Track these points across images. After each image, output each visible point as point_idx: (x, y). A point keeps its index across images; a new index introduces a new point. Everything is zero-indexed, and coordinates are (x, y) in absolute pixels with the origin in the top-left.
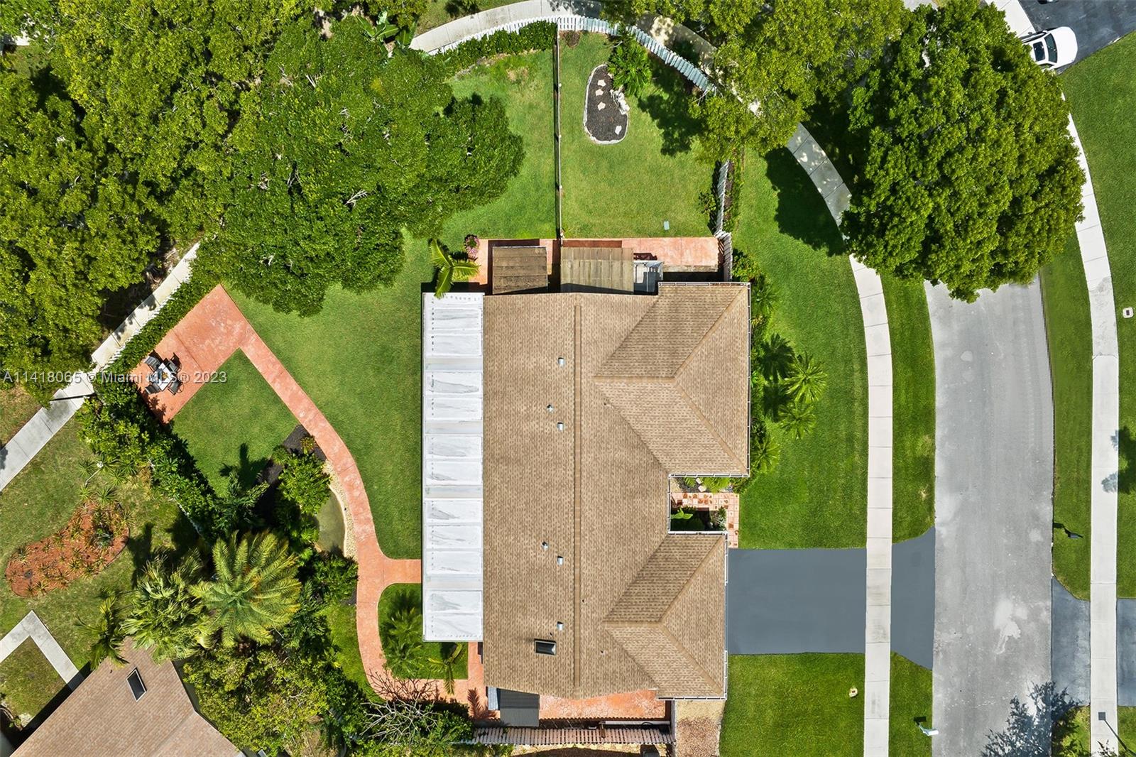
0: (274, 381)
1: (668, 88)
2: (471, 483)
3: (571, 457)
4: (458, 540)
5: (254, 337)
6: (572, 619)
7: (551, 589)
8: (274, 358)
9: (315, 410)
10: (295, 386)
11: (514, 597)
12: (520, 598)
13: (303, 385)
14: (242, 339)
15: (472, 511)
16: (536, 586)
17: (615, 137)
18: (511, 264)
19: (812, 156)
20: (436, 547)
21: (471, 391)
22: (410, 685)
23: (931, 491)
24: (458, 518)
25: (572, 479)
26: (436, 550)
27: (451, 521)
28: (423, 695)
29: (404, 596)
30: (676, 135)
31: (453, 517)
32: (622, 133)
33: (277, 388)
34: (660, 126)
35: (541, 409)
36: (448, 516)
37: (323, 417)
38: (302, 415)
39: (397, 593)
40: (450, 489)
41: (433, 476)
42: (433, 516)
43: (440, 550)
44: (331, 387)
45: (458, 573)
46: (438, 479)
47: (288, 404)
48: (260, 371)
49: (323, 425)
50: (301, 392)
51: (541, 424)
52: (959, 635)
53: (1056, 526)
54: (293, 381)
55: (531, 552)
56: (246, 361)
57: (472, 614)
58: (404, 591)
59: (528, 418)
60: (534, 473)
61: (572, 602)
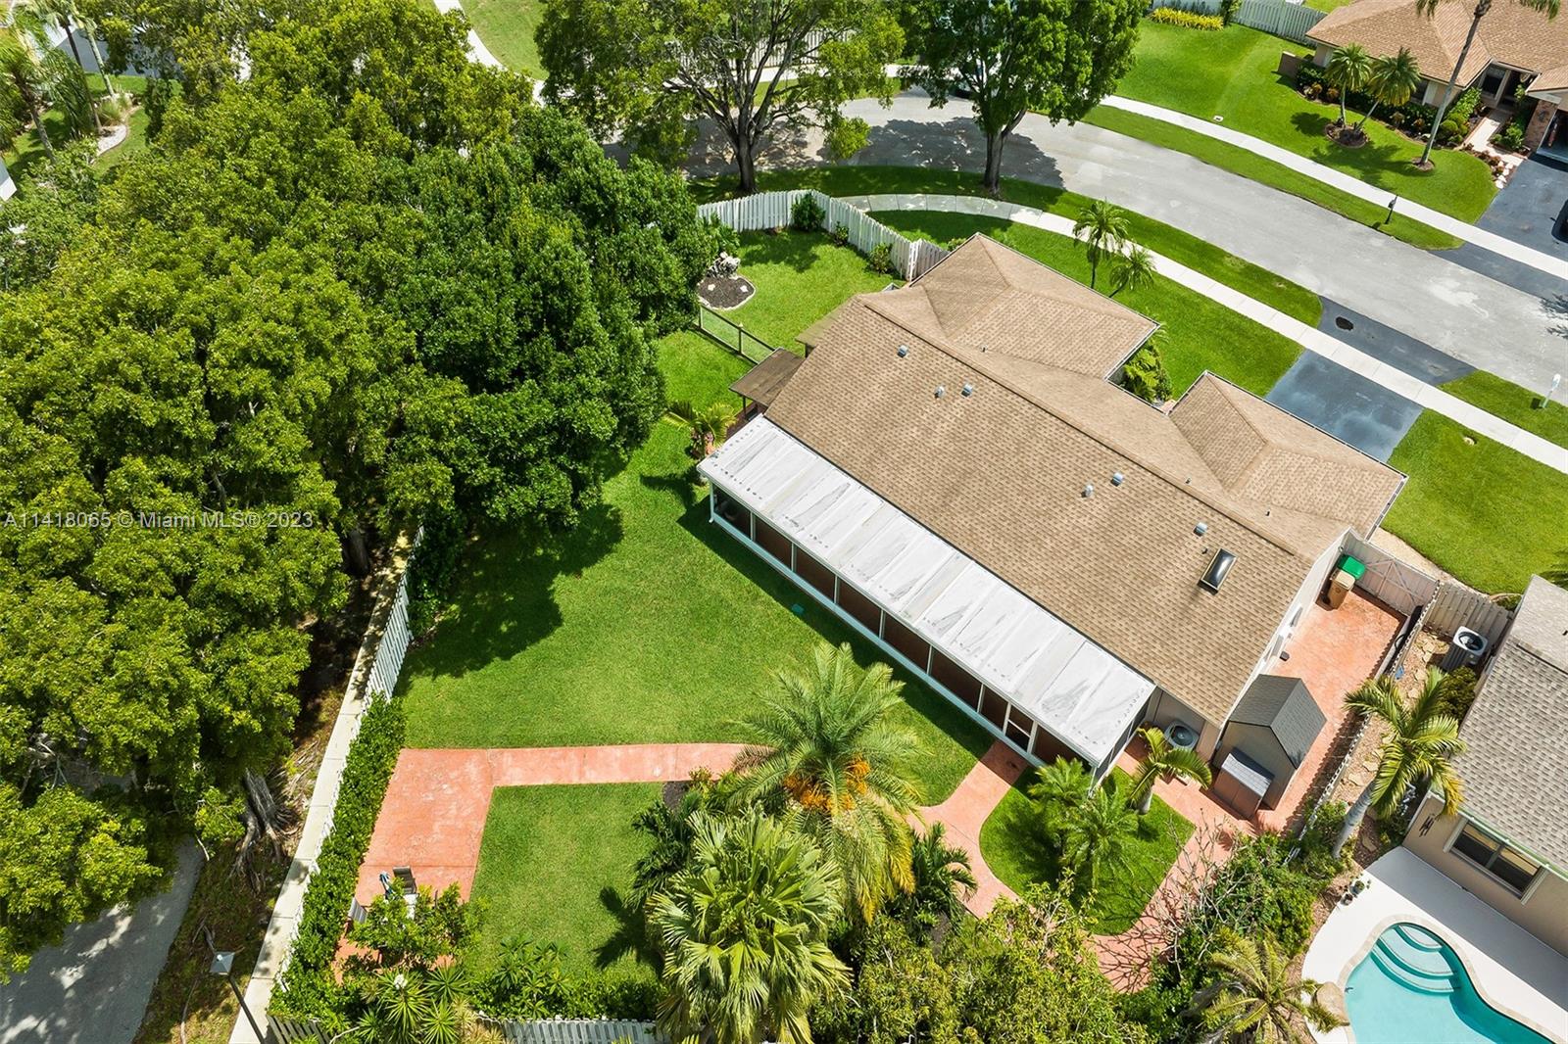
0: (582, 774)
1: (756, 242)
2: (943, 561)
3: (1011, 396)
4: (998, 622)
5: (507, 756)
6: (1202, 506)
7: (1145, 517)
8: (558, 751)
9: (670, 748)
10: (617, 751)
11: (1124, 585)
12: (1131, 578)
13: (629, 740)
14: (489, 774)
15: (974, 583)
16: (1129, 539)
17: (746, 295)
18: (762, 381)
19: (912, 202)
20: (983, 655)
21: (843, 492)
22: (1148, 923)
23: (1280, 279)
24: (970, 603)
25: (1034, 409)
26: (989, 657)
27: (966, 615)
28: (1178, 915)
29: (1010, 826)
30: (797, 257)
31: (965, 608)
32: (751, 290)
33: (593, 777)
34: (777, 262)
35: (934, 406)
36: (959, 614)
37: (690, 745)
38: (657, 772)
39: (998, 831)
40: (929, 588)
41: (895, 597)
42: (942, 631)
43: (992, 653)
44: (668, 707)
45: (1037, 654)
46: (902, 593)
47: (626, 780)
48: (550, 782)
49: (698, 753)
50: (632, 750)
51: (947, 417)
52: (1449, 332)
53: (1375, 227)
54: (607, 749)
55: (1084, 521)
56: (520, 792)
57: (1109, 674)
58: (1005, 818)
59: (928, 431)
60: (993, 461)
61: (1179, 494)
